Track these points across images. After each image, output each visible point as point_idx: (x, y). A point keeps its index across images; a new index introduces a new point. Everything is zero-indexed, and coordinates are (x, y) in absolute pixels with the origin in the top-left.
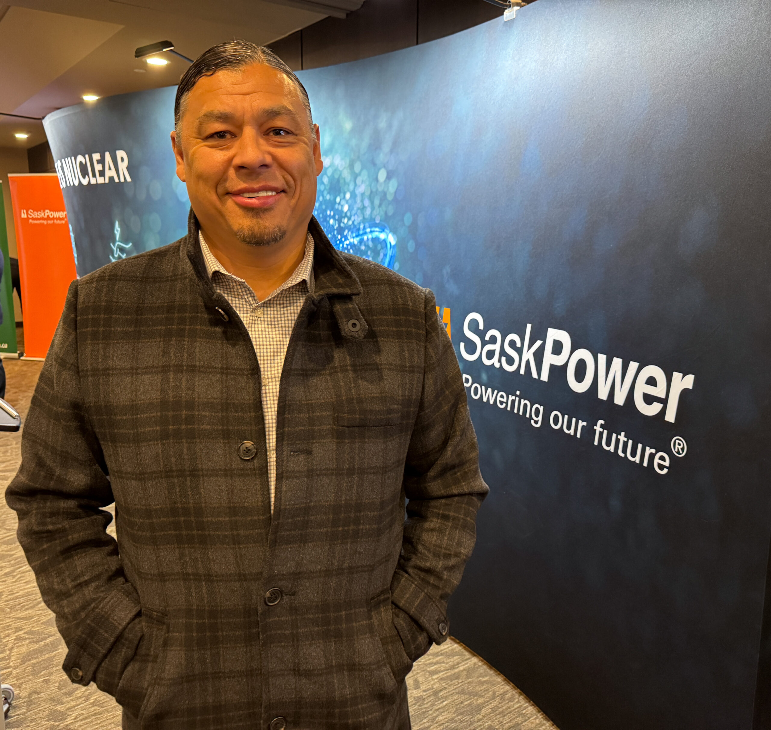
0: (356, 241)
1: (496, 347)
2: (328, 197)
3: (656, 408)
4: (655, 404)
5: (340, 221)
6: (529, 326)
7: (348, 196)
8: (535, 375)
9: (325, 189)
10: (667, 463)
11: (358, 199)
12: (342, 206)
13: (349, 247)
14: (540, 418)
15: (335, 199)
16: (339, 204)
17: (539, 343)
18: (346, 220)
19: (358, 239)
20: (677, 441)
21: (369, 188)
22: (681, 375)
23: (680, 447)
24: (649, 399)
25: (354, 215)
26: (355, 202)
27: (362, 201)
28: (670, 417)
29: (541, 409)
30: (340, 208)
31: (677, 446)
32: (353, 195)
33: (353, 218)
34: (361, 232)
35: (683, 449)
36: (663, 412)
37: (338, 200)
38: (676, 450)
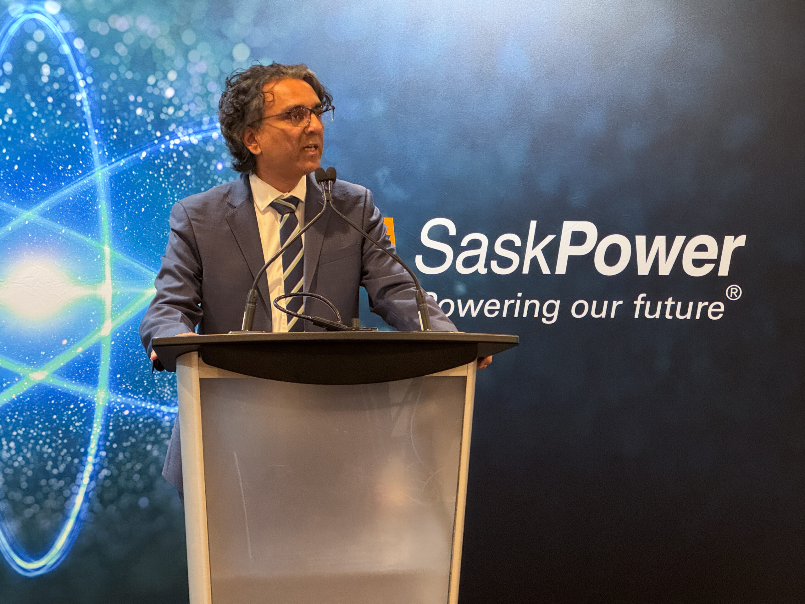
0: (194, 140)
1: (482, 252)
2: (129, 75)
3: (708, 268)
4: (706, 265)
5: (157, 113)
6: (533, 224)
7: (172, 76)
8: (546, 270)
9: (121, 63)
10: (722, 309)
11: (196, 82)
12: (161, 89)
13: (181, 148)
14: (556, 314)
15: (146, 80)
16: (155, 85)
17: (550, 238)
18: (171, 110)
19: (199, 137)
20: (732, 289)
21: (216, 67)
22: (733, 237)
23: (735, 293)
24: (698, 263)
25: (188, 104)
26: (189, 85)
27: (204, 84)
28: (724, 271)
29: (557, 303)
30: (156, 92)
31: (732, 292)
32: (183, 75)
33: (185, 108)
34: (205, 127)
35: (738, 294)
36: (716, 269)
37: (151, 80)
38: (731, 296)
